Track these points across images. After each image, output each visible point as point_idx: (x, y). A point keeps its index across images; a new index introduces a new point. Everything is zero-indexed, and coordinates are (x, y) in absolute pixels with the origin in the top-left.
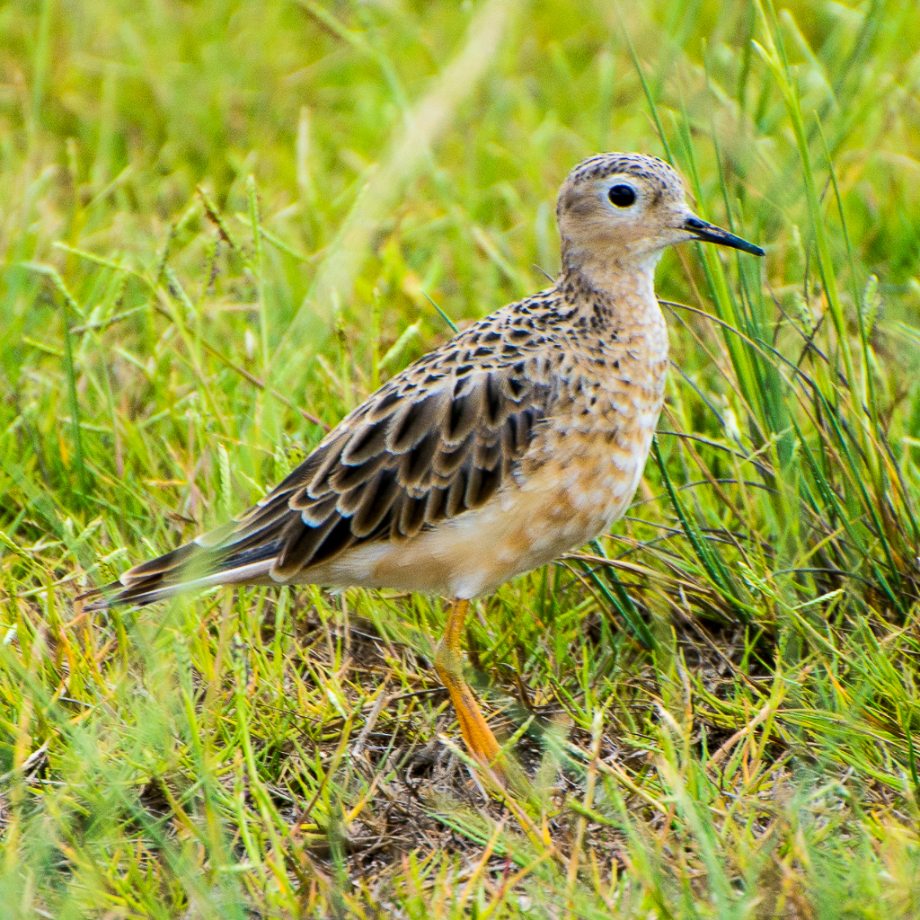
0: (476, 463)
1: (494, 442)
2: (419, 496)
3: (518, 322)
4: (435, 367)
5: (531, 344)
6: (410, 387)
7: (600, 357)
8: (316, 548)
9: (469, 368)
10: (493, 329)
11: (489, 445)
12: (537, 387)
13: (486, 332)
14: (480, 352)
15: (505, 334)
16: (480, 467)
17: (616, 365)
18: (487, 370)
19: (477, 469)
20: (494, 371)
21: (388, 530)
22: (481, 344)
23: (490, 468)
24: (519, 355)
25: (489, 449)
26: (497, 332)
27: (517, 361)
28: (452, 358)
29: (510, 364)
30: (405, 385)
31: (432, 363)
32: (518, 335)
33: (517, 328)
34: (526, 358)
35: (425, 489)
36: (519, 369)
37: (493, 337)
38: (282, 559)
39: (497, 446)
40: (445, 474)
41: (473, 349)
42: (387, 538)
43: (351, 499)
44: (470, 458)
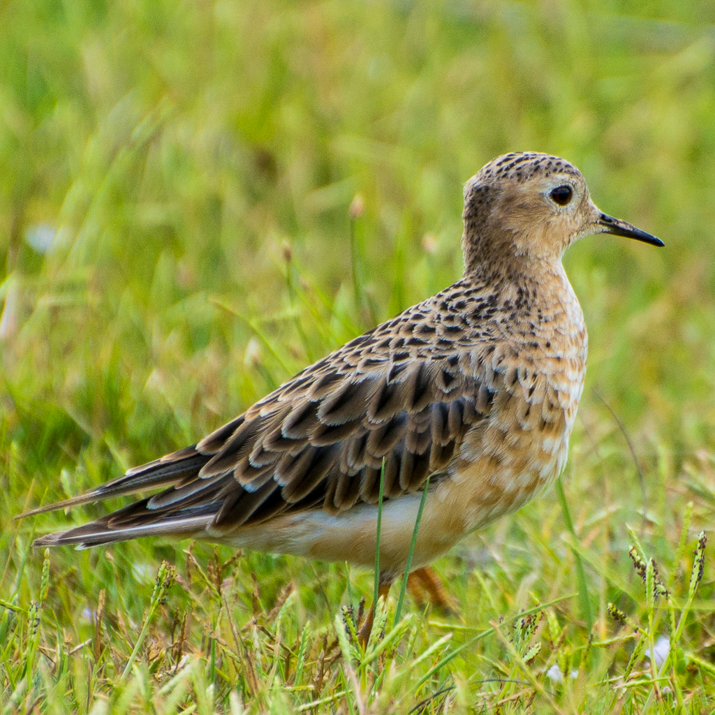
0: (408, 447)
1: (426, 428)
2: (352, 474)
3: (450, 318)
4: (370, 351)
5: (464, 340)
6: (348, 367)
7: (533, 340)
8: (251, 512)
9: (406, 356)
10: (426, 321)
11: (421, 430)
12: (469, 380)
13: (420, 323)
14: (414, 342)
15: (439, 329)
16: (412, 451)
17: (548, 345)
18: (422, 360)
19: (409, 453)
20: (428, 361)
21: (323, 501)
22: (415, 335)
23: (421, 452)
24: (452, 349)
25: (420, 434)
26: (431, 326)
27: (451, 354)
28: (386, 345)
29: (444, 357)
30: (343, 365)
31: (367, 348)
32: (452, 331)
33: (449, 325)
34: (460, 352)
35: (358, 467)
36: (454, 361)
37: (427, 330)
38: (219, 516)
39: (428, 431)
40: (378, 455)
41: (407, 338)
42: (321, 508)
43: (287, 469)
44: (402, 441)
